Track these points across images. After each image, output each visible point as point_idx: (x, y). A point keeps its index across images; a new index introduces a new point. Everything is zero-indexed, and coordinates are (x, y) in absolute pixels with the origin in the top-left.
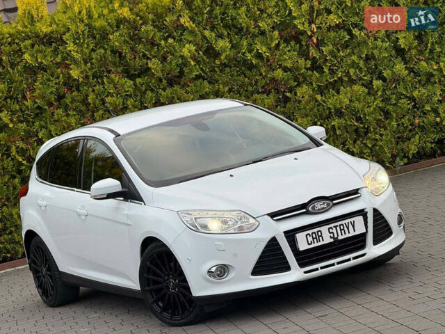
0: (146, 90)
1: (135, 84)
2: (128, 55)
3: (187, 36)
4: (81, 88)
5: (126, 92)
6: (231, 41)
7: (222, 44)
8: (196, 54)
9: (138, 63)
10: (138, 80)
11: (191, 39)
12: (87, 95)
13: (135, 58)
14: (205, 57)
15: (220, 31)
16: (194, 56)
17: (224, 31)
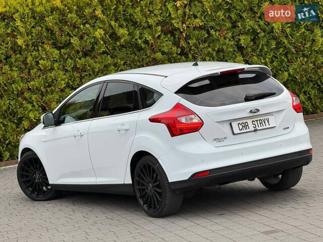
0: (67, 58)
1: (60, 53)
2: (57, 33)
3: (98, 24)
4: (22, 53)
5: (53, 58)
6: (128, 30)
7: (122, 32)
8: (104, 36)
9: (64, 39)
10: (63, 51)
11: (101, 26)
12: (26, 58)
13: (62, 35)
14: (110, 39)
15: (121, 23)
16: (103, 38)
17: (124, 23)
